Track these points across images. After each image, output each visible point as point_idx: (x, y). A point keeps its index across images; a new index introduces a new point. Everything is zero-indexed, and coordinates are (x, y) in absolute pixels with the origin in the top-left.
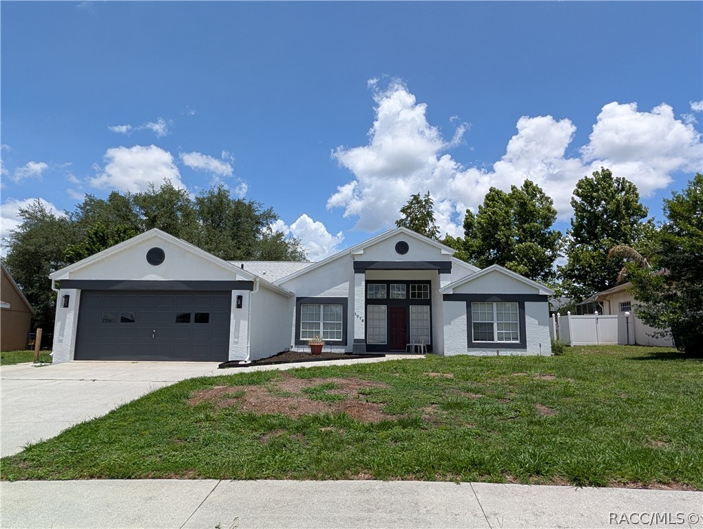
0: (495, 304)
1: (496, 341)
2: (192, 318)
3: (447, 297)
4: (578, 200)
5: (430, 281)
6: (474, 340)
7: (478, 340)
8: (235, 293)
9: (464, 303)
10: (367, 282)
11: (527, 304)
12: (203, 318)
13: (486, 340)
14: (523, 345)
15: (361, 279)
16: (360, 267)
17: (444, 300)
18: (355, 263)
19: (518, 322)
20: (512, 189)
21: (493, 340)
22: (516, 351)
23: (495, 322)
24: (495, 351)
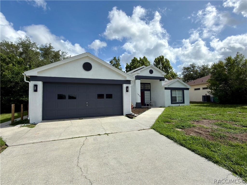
0: (177, 91)
2: (105, 96)
4: (155, 63)
5: (150, 83)
7: (174, 102)
9: (170, 91)
11: (185, 91)
12: (109, 96)
14: (183, 102)
15: (139, 82)
16: (139, 78)
17: (165, 89)
19: (182, 96)
21: (176, 101)
22: (183, 104)
23: (177, 96)
24: (178, 105)
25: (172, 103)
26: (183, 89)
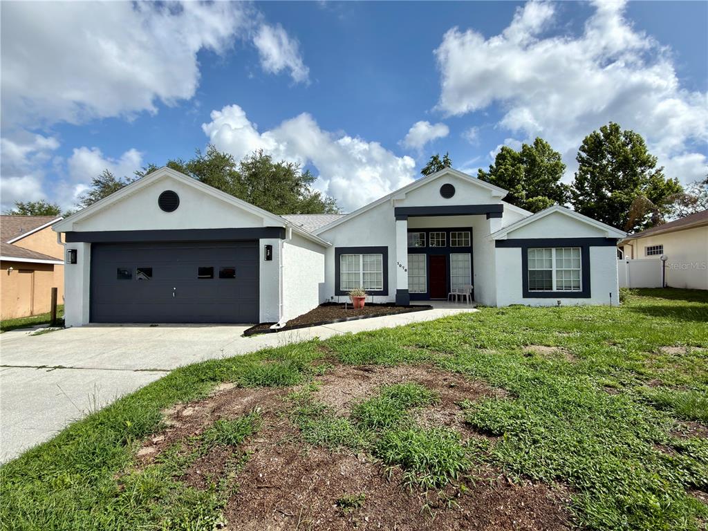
0: (554, 250)
1: (554, 290)
2: (216, 274)
3: (500, 243)
4: (584, 155)
6: (531, 289)
7: (535, 289)
8: (263, 242)
9: (519, 251)
10: (409, 230)
11: (593, 250)
12: (228, 274)
13: (543, 289)
14: (586, 293)
15: (402, 226)
16: (401, 214)
17: (496, 247)
18: (397, 209)
19: (581, 268)
20: (523, 147)
21: (552, 289)
22: (580, 301)
23: (554, 269)
24: (554, 301)
25: (526, 295)
26: (583, 245)
